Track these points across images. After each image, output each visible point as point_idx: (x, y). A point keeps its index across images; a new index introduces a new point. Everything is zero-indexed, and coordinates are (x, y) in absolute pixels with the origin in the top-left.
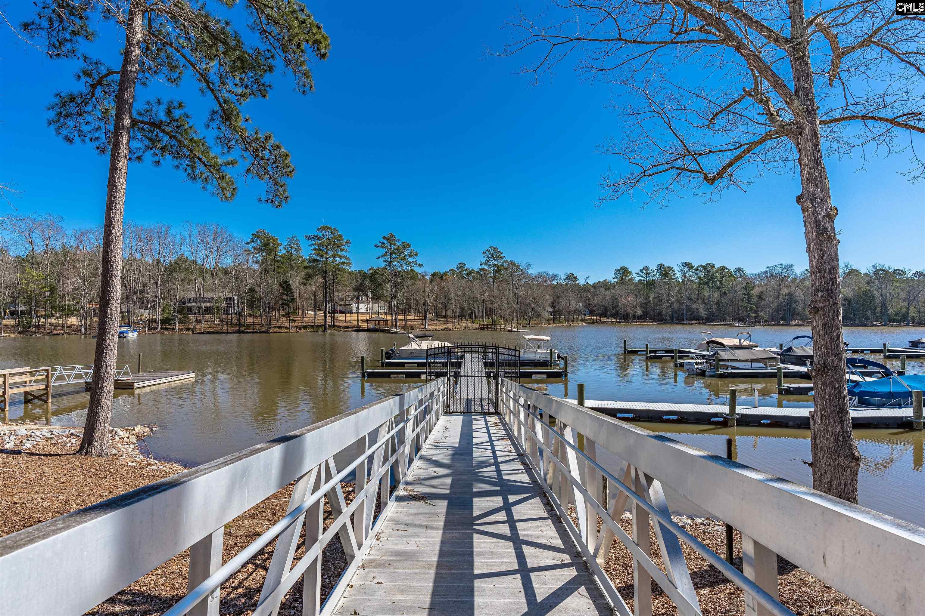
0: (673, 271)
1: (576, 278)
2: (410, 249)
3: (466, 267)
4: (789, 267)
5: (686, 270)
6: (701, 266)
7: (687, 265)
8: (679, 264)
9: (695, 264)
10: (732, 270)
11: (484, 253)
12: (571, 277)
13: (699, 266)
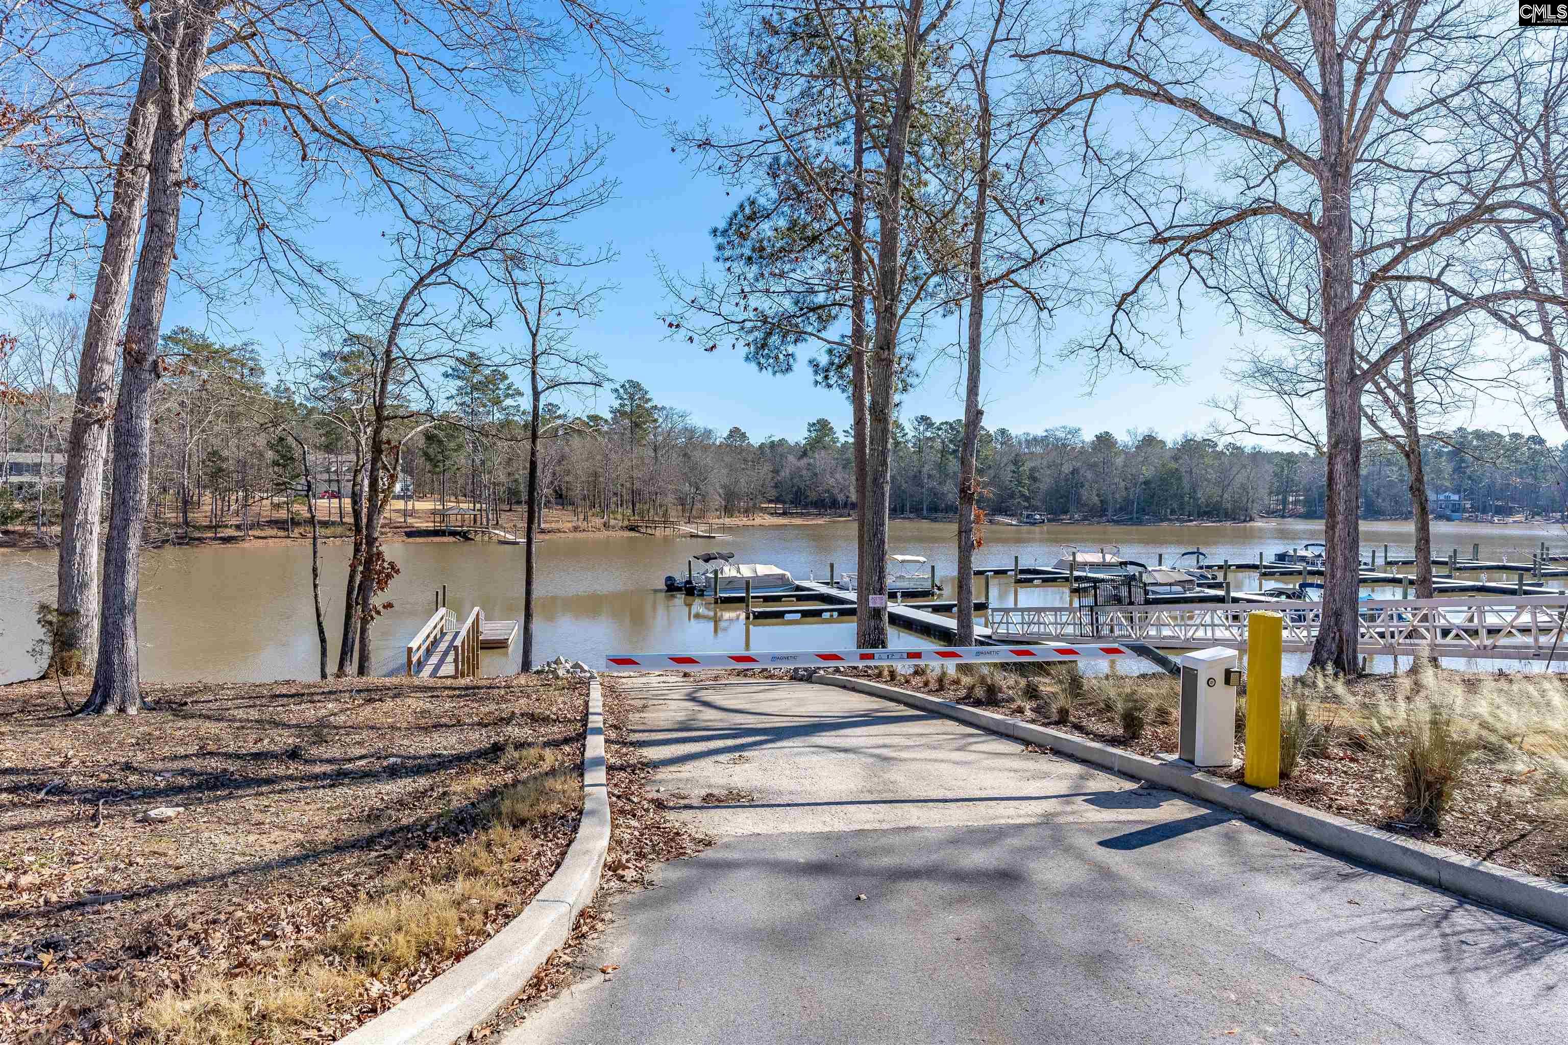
0: (903, 429)
1: (743, 435)
2: (507, 382)
3: (559, 412)
4: (1075, 432)
5: (921, 428)
6: (946, 423)
7: (924, 420)
8: (913, 418)
9: (937, 420)
10: (992, 432)
11: (616, 390)
12: (736, 433)
13: (942, 424)
